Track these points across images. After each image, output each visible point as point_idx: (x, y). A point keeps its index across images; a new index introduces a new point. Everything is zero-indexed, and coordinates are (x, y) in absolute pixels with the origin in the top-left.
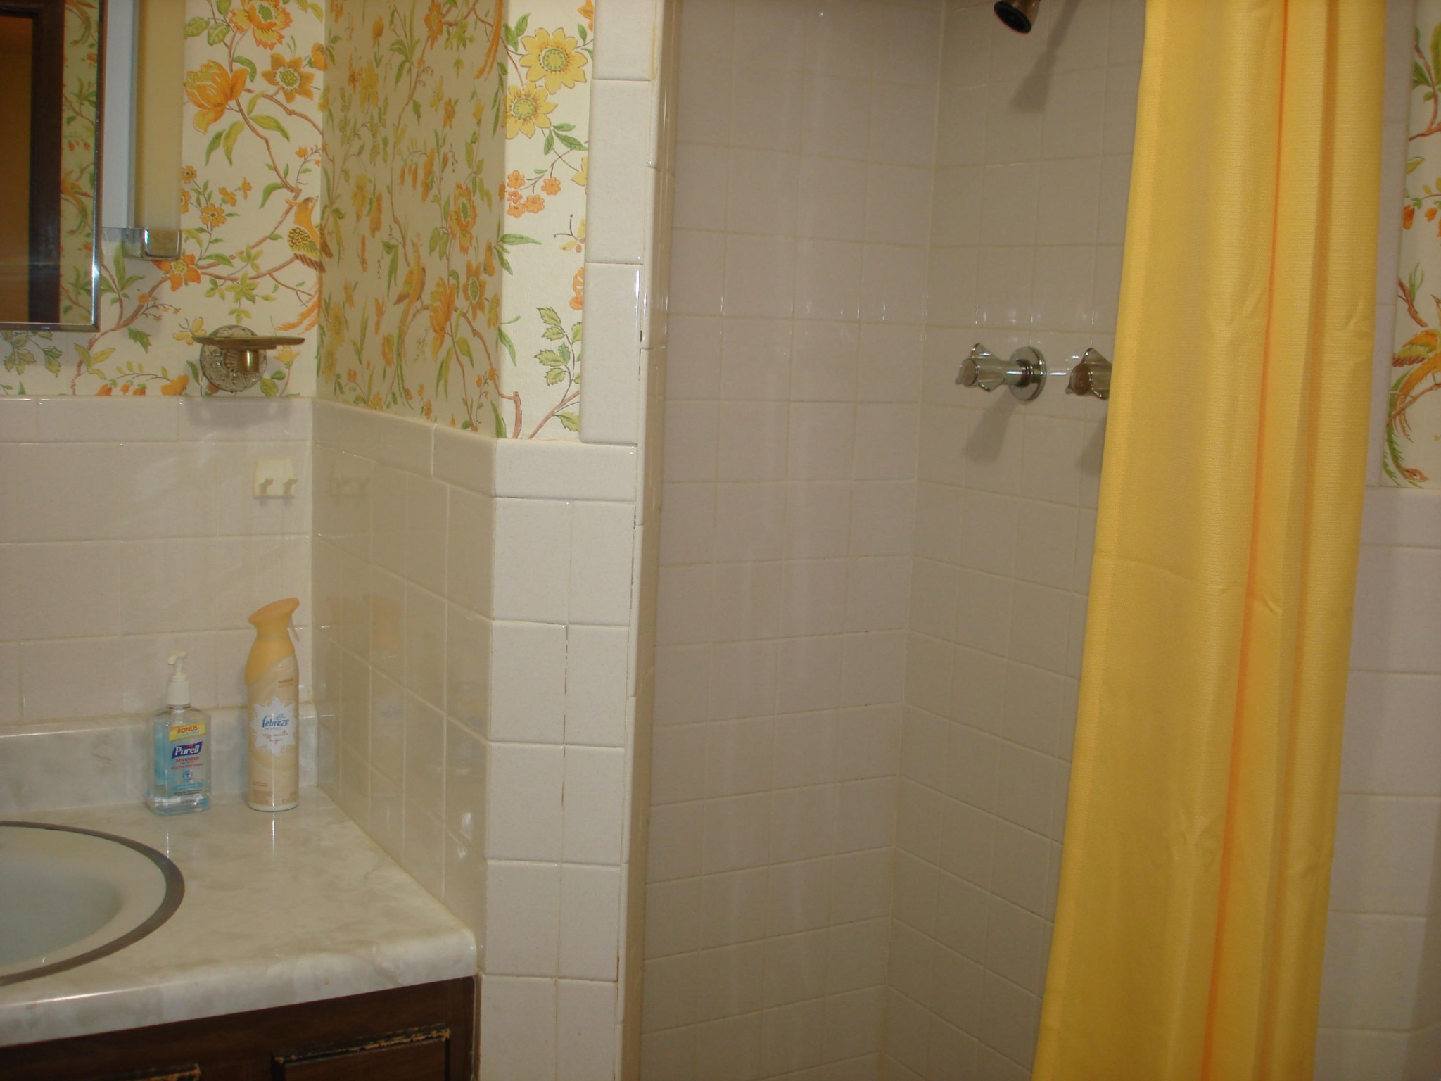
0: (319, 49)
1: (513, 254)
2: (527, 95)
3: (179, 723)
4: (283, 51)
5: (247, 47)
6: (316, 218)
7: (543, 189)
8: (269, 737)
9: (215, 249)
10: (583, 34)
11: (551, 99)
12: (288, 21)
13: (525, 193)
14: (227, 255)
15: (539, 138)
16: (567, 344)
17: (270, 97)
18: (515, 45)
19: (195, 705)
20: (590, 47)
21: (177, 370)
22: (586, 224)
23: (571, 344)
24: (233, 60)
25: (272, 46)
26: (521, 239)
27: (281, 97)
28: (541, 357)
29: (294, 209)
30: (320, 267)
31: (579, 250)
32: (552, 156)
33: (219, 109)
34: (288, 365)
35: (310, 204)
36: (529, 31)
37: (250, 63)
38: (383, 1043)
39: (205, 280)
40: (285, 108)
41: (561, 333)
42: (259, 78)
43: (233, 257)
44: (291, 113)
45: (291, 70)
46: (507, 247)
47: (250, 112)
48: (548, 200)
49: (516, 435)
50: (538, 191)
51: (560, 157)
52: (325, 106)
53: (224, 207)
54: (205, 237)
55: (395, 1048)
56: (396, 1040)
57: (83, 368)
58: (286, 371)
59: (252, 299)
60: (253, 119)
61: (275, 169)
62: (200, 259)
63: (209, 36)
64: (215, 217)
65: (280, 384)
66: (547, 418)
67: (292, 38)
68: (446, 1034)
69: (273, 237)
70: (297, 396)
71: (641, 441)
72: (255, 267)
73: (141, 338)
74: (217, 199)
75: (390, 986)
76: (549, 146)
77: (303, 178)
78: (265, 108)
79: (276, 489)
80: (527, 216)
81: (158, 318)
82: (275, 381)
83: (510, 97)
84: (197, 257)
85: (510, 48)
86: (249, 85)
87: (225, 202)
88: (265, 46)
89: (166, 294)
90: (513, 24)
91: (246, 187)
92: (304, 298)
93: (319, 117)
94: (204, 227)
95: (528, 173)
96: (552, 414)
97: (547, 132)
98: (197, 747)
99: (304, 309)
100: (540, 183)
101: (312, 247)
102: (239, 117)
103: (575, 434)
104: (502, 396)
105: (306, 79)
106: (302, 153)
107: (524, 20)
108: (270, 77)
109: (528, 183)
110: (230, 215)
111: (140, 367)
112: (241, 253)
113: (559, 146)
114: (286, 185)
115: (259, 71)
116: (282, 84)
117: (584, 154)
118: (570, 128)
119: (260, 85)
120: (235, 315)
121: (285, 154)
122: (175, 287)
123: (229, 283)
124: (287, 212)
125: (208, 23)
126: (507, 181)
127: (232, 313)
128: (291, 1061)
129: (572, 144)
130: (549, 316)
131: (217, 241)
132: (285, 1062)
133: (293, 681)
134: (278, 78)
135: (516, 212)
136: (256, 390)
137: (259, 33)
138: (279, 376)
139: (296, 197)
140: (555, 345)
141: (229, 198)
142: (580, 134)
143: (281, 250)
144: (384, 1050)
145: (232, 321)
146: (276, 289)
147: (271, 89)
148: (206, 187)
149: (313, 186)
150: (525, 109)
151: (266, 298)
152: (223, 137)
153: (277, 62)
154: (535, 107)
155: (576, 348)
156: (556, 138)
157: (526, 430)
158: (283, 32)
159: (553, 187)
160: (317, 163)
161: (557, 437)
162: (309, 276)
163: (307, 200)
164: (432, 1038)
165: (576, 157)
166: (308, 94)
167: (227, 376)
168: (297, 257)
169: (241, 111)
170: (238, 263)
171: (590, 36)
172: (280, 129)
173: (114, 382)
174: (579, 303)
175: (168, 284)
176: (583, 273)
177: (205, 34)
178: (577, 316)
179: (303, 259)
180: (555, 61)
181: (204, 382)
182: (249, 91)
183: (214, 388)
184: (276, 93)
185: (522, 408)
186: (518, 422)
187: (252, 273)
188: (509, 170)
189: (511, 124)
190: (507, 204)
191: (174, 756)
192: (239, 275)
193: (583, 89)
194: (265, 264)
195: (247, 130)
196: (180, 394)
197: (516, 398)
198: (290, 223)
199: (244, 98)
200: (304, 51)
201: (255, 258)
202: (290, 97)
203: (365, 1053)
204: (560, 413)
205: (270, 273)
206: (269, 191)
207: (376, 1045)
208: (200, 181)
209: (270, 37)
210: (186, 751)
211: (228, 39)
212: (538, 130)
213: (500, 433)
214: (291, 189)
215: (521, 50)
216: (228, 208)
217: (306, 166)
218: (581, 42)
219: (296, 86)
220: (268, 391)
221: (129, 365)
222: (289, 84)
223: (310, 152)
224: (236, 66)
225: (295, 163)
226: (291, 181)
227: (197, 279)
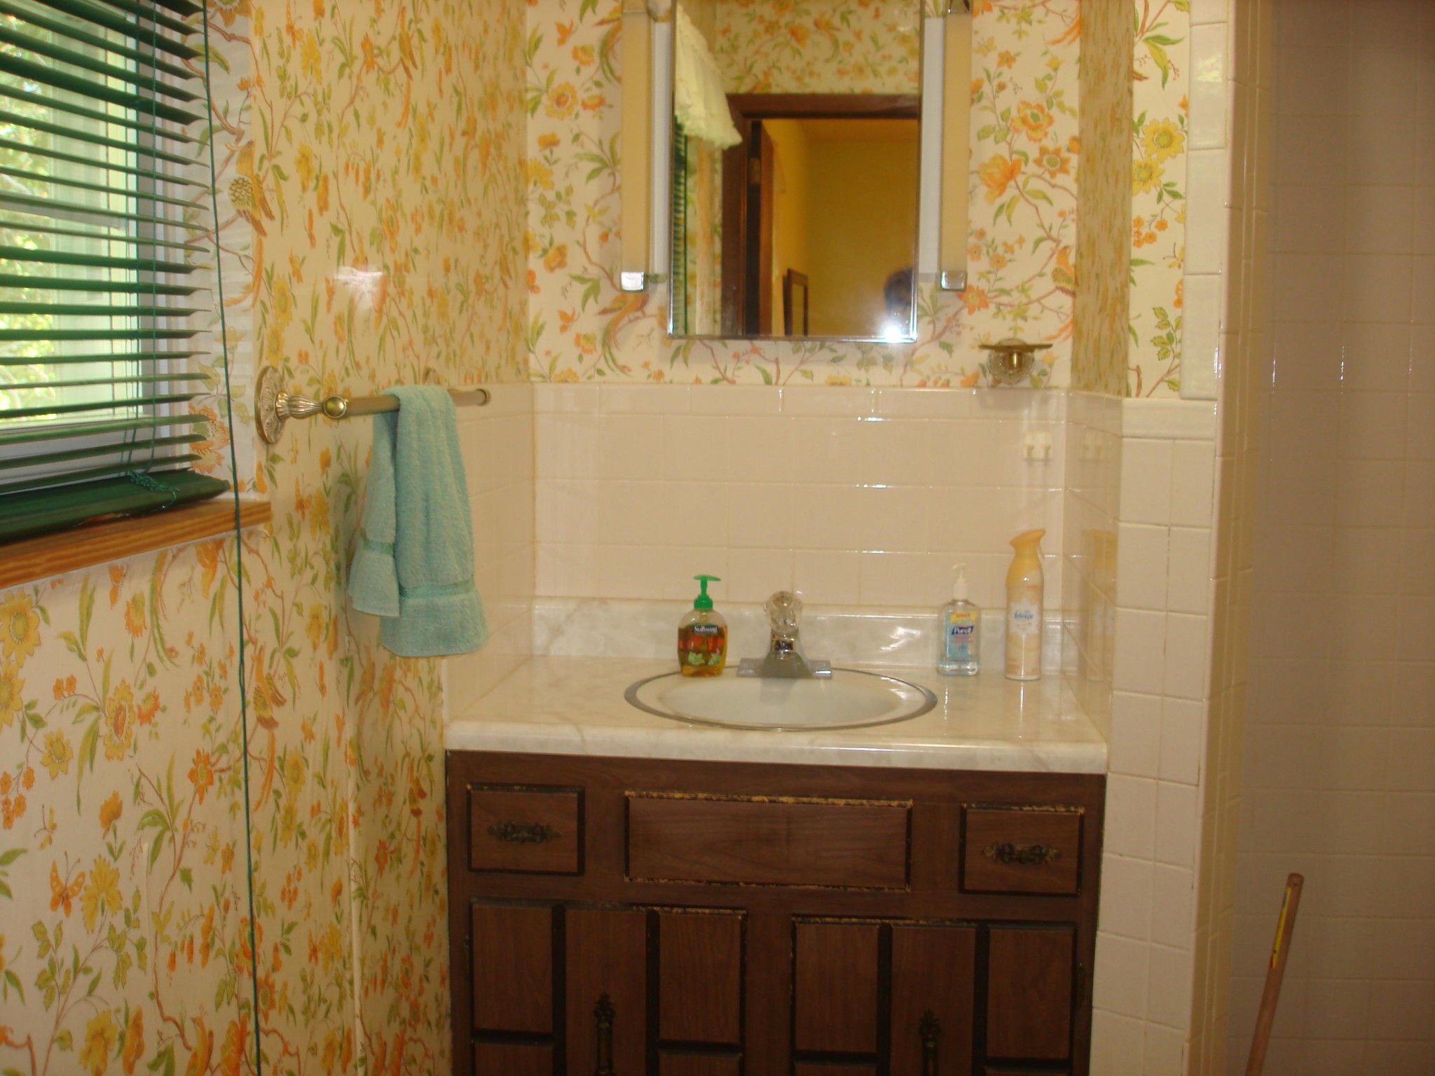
0: (1074, 139)
1: (1137, 272)
2: (1146, 165)
3: (959, 611)
4: (1049, 144)
5: (1022, 142)
6: (1072, 259)
7: (1156, 227)
8: (1018, 626)
9: (999, 285)
10: (1182, 121)
11: (1161, 166)
12: (1051, 121)
13: (1144, 231)
14: (1008, 288)
15: (1154, 193)
16: (1172, 332)
17: (1040, 177)
18: (1138, 133)
19: (970, 600)
20: (1186, 129)
21: (971, 369)
22: (1183, 249)
23: (1175, 332)
24: (1011, 153)
25: (1040, 140)
26: (1142, 262)
27: (1047, 176)
28: (1156, 341)
29: (1056, 255)
30: (1073, 294)
31: (1180, 266)
32: (1162, 204)
33: (1002, 188)
34: (1051, 365)
35: (1068, 251)
36: (1146, 122)
37: (1024, 154)
38: (1036, 808)
39: (992, 308)
40: (1049, 183)
41: (1168, 324)
42: (1030, 163)
43: (1011, 290)
44: (1054, 186)
45: (1054, 156)
46: (1133, 268)
47: (1024, 188)
48: (1160, 234)
49: (1138, 395)
50: (1153, 229)
51: (1167, 205)
52: (1077, 180)
53: (1006, 255)
54: (992, 277)
55: (1043, 813)
56: (1044, 808)
57: (908, 368)
58: (1048, 370)
59: (1025, 319)
60: (1027, 193)
61: (1043, 227)
62: (989, 292)
63: (995, 137)
64: (999, 262)
65: (1045, 379)
66: (1158, 383)
67: (1055, 133)
68: (1081, 811)
69: (1041, 275)
70: (1057, 387)
71: (1220, 397)
72: (1027, 296)
73: (947, 347)
74: (1000, 250)
75: (1043, 770)
76: (1160, 198)
77: (1062, 231)
78: (1035, 184)
79: (1039, 454)
80: (1146, 246)
81: (959, 334)
82: (1041, 377)
83: (1134, 167)
84: (986, 291)
85: (1135, 134)
86: (1023, 168)
87: (1006, 251)
88: (1035, 141)
89: (965, 317)
90: (1136, 119)
91: (1021, 241)
92: (1063, 317)
93: (1074, 188)
94: (992, 270)
95: (1146, 217)
96: (1162, 380)
97: (1159, 189)
98: (970, 630)
99: (1062, 325)
100: (1154, 224)
101: (1069, 281)
102: (1016, 192)
103: (1177, 393)
104: (1129, 368)
105: (1064, 162)
106: (1062, 214)
107: (1143, 116)
108: (1038, 162)
109: (1146, 224)
110: (1010, 261)
111: (946, 368)
112: (1017, 287)
113: (1166, 197)
114: (1049, 237)
115: (1031, 158)
116: (1048, 166)
117: (1183, 201)
118: (1173, 185)
119: (1031, 168)
120: (1012, 331)
121: (1049, 215)
122: (971, 312)
123: (1009, 308)
124: (1051, 256)
125: (994, 129)
126: (1133, 223)
127: (1011, 329)
128: (972, 807)
129: (1175, 195)
130: (1160, 312)
131: (1000, 279)
132: (968, 807)
133: (1039, 590)
134: (1045, 163)
135: (1139, 244)
136: (1026, 383)
137: (1030, 132)
138: (1044, 373)
139: (1057, 246)
140: (1164, 333)
141: (1009, 248)
142: (1180, 189)
143: (1047, 284)
144: (1036, 813)
145: (1010, 335)
146: (1042, 311)
147: (1039, 171)
148: (993, 241)
149: (1070, 237)
150: (1144, 174)
151: (1035, 318)
152: (1005, 207)
153: (1043, 151)
154: (1150, 172)
155: (1178, 335)
156: (1164, 192)
157: (1145, 391)
158: (1048, 130)
159: (1162, 225)
160: (1073, 220)
161: (1165, 397)
162: (1067, 301)
163: (1065, 248)
164: (1071, 812)
165: (1177, 204)
166: (1066, 172)
167: (1006, 373)
168: (1058, 288)
169: (1018, 187)
170: (1015, 294)
171: (1186, 121)
172: (1046, 198)
173: (928, 378)
174: (1179, 303)
175: (965, 311)
176: (1181, 282)
177: (992, 137)
178: (1178, 312)
179: (1063, 290)
180: (1164, 140)
181: (990, 378)
182: (1024, 173)
183: (997, 382)
184: (1043, 173)
185: (1142, 376)
186: (1139, 386)
187: (1025, 300)
188: (1134, 216)
189: (1135, 186)
190: (1133, 239)
191: (953, 633)
192: (1016, 303)
193: (1181, 158)
194: (1034, 295)
195: (1022, 201)
196: (973, 386)
197: (1138, 370)
198: (1053, 265)
199: (1020, 179)
200: (1064, 142)
201: (1029, 289)
202: (1053, 175)
203: (1022, 812)
204: (1167, 379)
205: (1039, 300)
206: (1038, 243)
207: (1030, 808)
208: (989, 237)
209: (1039, 134)
210: (962, 631)
211: (1008, 139)
212: (1153, 189)
213: (1128, 395)
214: (1054, 240)
215: (1141, 135)
216: (1008, 256)
217: (1065, 223)
218: (1180, 126)
219: (1058, 166)
220: (1036, 386)
221: (939, 366)
222: (1052, 166)
223: (1067, 213)
224: (1015, 157)
225: (1057, 222)
226: (1054, 233)
227: (986, 305)
